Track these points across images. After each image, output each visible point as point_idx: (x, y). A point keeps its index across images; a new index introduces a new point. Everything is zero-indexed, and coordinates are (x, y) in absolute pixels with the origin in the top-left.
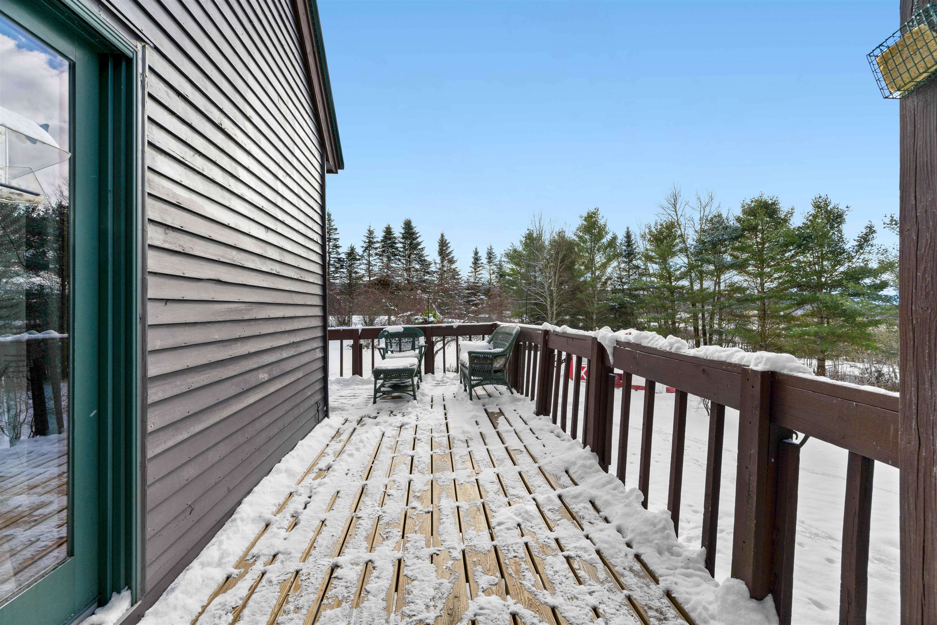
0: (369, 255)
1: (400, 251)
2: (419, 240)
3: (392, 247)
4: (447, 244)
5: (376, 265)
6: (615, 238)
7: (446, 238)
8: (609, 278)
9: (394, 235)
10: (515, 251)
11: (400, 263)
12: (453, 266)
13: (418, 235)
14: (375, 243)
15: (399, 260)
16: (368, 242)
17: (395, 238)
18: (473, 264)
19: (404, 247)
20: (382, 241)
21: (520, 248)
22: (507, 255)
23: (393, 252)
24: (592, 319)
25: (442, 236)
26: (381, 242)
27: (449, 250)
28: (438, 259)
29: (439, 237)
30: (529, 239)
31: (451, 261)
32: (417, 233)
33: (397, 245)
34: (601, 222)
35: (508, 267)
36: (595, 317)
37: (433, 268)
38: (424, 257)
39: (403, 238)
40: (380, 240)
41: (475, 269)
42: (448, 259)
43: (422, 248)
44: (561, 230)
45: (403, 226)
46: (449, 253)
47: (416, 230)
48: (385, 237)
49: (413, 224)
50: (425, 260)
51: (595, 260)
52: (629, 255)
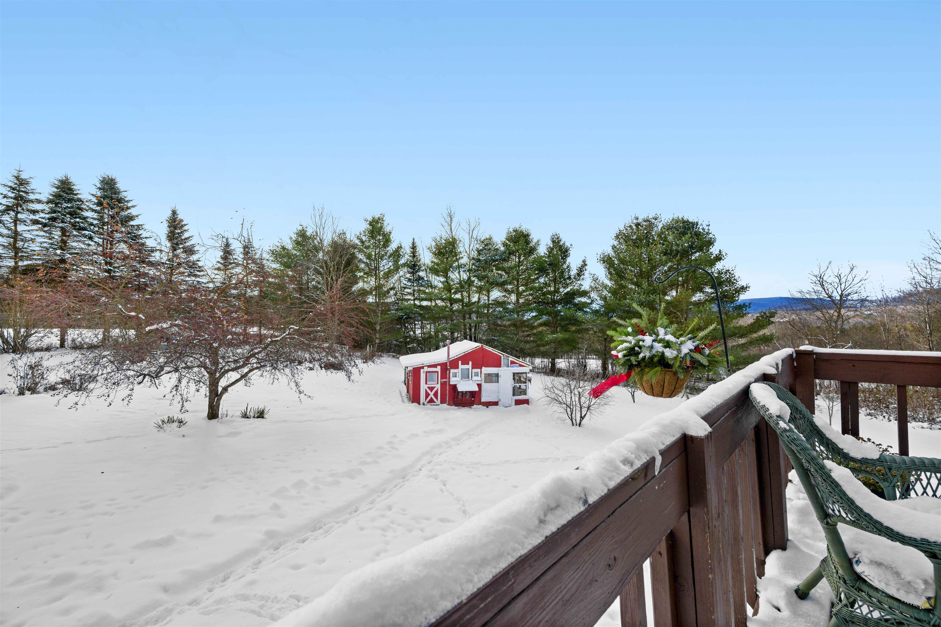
0: (16, 221)
1: (92, 224)
2: (133, 212)
3: (73, 214)
4: (183, 226)
5: (33, 240)
6: (400, 247)
7: (180, 217)
8: (393, 288)
9: (79, 196)
10: (284, 248)
11: (92, 243)
12: (194, 258)
13: (130, 205)
14: (32, 201)
15: (91, 238)
16: (15, 198)
17: (80, 200)
18: (222, 258)
19: (101, 219)
20: (49, 202)
21: (289, 245)
22: (273, 252)
23: (76, 222)
24: (375, 329)
25: (174, 213)
26: (47, 203)
27: (186, 235)
28: (166, 245)
29: (169, 214)
30: (300, 236)
31: (190, 251)
32: (128, 201)
33: (85, 214)
34: (387, 229)
35: (272, 266)
36: (378, 328)
37: (156, 257)
38: (141, 238)
39: (100, 204)
40: (45, 200)
41: (225, 266)
42: (183, 248)
43: (138, 226)
44: (341, 232)
45: (99, 185)
46: (186, 239)
47: (127, 195)
48: (57, 196)
49: (121, 185)
50: (143, 244)
51: (379, 267)
52: (415, 265)
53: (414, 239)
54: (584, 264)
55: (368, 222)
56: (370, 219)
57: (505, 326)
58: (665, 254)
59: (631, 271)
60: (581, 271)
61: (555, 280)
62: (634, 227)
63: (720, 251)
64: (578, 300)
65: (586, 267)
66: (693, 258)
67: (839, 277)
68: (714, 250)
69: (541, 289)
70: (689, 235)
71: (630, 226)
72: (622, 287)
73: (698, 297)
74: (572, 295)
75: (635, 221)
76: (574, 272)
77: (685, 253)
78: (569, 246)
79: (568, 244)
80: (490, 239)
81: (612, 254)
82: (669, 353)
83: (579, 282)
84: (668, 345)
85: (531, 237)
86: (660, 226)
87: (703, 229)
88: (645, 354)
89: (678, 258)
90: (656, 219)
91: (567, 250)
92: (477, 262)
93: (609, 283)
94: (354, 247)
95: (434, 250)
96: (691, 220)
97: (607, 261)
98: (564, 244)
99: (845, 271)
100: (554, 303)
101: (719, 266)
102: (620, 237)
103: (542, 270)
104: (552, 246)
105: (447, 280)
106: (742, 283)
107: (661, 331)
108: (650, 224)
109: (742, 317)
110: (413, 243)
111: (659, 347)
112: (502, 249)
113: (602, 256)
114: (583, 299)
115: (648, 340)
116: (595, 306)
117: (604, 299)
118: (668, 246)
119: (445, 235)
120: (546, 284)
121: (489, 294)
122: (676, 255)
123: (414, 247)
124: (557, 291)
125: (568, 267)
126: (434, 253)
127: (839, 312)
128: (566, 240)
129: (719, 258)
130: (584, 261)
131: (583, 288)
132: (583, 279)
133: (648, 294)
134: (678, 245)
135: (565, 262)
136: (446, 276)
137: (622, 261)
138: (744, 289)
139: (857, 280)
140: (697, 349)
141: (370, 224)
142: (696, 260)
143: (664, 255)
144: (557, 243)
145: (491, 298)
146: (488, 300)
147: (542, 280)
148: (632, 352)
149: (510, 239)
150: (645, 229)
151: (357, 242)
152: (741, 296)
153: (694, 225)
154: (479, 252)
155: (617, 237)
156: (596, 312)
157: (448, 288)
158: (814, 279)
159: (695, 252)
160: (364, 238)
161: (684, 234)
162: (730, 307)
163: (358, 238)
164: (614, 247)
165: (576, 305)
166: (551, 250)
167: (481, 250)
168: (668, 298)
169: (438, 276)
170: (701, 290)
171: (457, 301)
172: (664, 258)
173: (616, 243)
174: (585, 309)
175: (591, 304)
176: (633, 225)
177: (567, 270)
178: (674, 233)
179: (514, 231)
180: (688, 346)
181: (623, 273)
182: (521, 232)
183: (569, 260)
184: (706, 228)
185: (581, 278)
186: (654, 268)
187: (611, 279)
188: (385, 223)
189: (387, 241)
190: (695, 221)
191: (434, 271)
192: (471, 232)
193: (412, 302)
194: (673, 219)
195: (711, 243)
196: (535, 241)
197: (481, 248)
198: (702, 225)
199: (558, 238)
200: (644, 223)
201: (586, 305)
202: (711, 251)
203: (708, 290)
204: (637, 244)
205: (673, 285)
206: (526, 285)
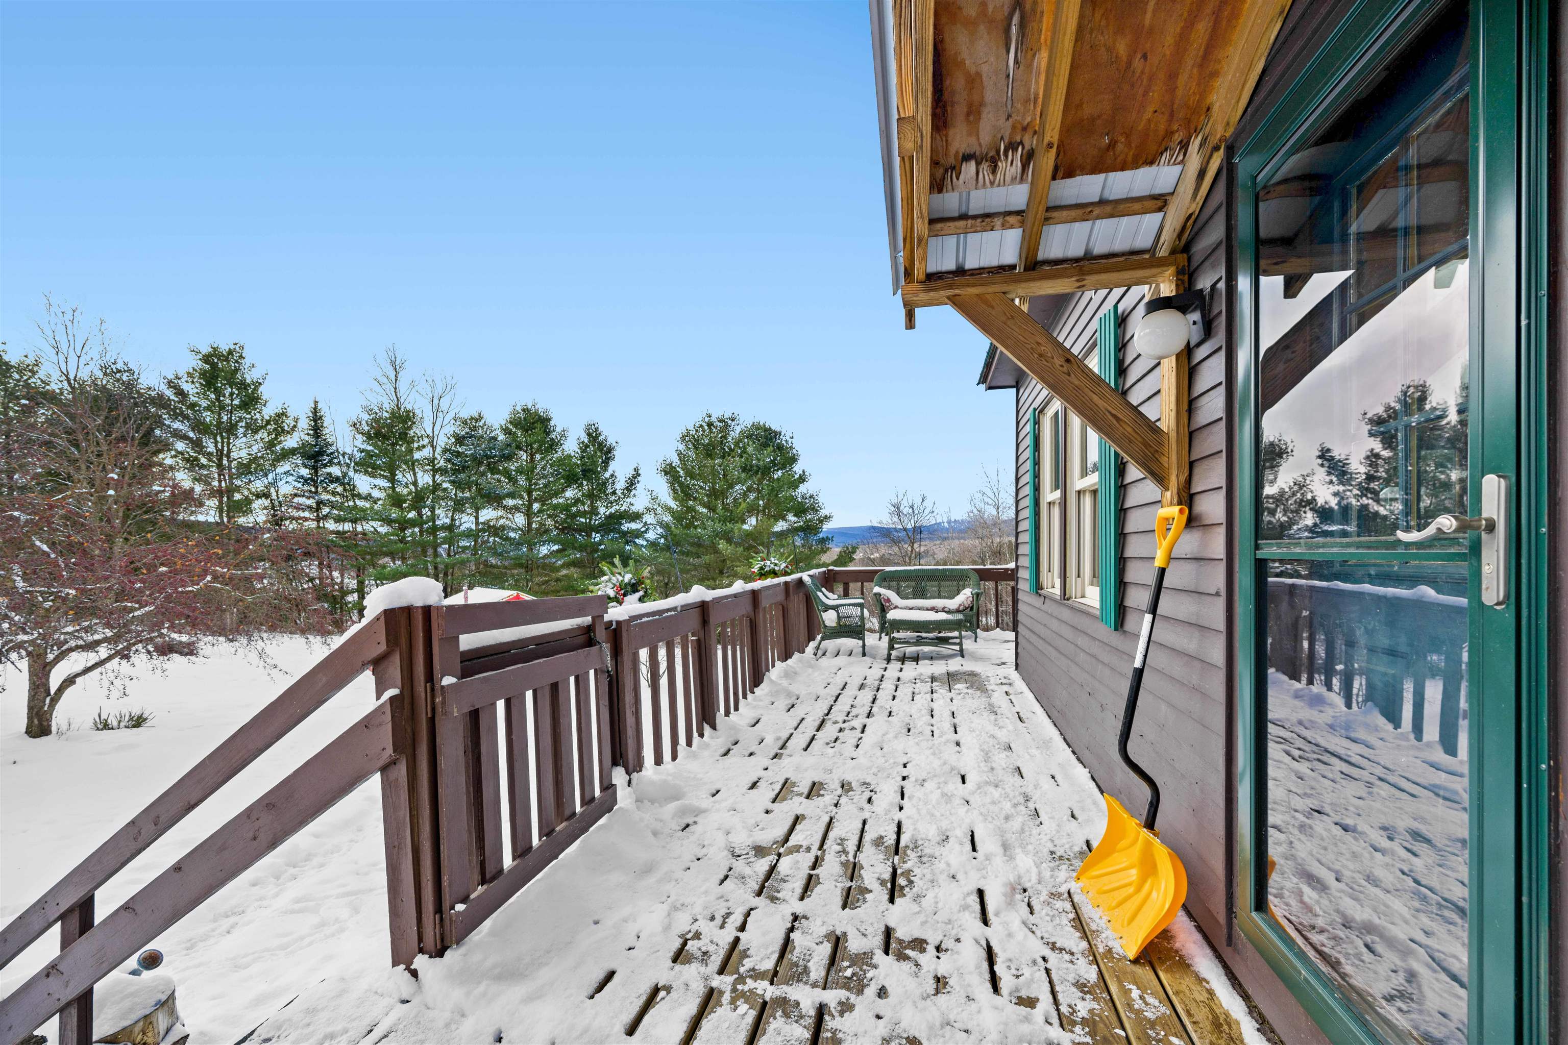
6: (282, 414)
34: (251, 375)
44: (121, 366)
51: (229, 451)
52: (321, 453)
53: (316, 402)
54: (637, 474)
55: (200, 356)
56: (206, 350)
57: (506, 568)
58: (744, 469)
59: (702, 488)
60: (631, 484)
61: (591, 496)
62: (706, 427)
63: (804, 471)
64: (626, 526)
65: (639, 478)
66: (776, 477)
67: (912, 507)
68: (798, 468)
69: (566, 508)
70: (772, 448)
71: (701, 426)
72: (690, 509)
73: (780, 526)
74: (615, 519)
75: (707, 419)
76: (620, 485)
77: (766, 471)
78: (614, 444)
79: (611, 441)
80: (480, 418)
81: (676, 461)
82: (777, 568)
83: (628, 500)
84: (776, 565)
85: (552, 423)
86: (738, 429)
87: (786, 441)
88: (767, 569)
89: (759, 476)
90: (733, 420)
91: (610, 450)
92: (457, 457)
93: (673, 504)
94: (160, 401)
95: (366, 428)
96: (773, 428)
97: (669, 471)
98: (606, 440)
99: (917, 502)
100: (588, 529)
101: (802, 488)
102: (687, 439)
103: (571, 479)
104: (586, 441)
105: (393, 485)
106: (824, 512)
107: (773, 560)
108: (726, 424)
109: (825, 552)
110: (315, 411)
111: (772, 566)
112: (501, 437)
113: (663, 466)
114: (634, 526)
115: (768, 563)
116: (651, 535)
117: (666, 526)
118: (747, 459)
119: (388, 405)
120: (577, 501)
121: (477, 513)
122: (757, 472)
123: (316, 419)
124: (594, 511)
125: (612, 476)
126: (369, 437)
127: (912, 547)
128: (609, 435)
129: (802, 479)
130: (636, 470)
131: (634, 509)
132: (634, 496)
133: (724, 522)
134: (759, 460)
135: (605, 468)
136: (392, 479)
137: (690, 474)
138: (827, 518)
139: (927, 511)
140: (787, 567)
141: (206, 359)
142: (778, 479)
143: (743, 471)
144: (593, 435)
145: (481, 520)
146: (477, 523)
147: (570, 493)
148: (761, 568)
149: (515, 422)
150: (721, 432)
151: (169, 393)
152: (824, 526)
153: (777, 434)
154: (460, 440)
155: (683, 438)
156: (653, 545)
157: (397, 501)
158: (893, 509)
159: (777, 470)
160: (186, 387)
161: (765, 445)
162: (813, 539)
163: (170, 384)
164: (680, 454)
165: (624, 534)
166: (584, 448)
167: (463, 437)
168: (746, 527)
169: (373, 476)
170: (784, 518)
171: (412, 523)
172: (743, 475)
173: (682, 447)
174: (637, 541)
175: (646, 532)
176: (704, 424)
177: (610, 481)
178: (754, 443)
179: (524, 410)
180: (783, 565)
181: (691, 489)
182: (536, 413)
183: (613, 466)
184: (790, 441)
185: (632, 493)
186: (731, 486)
187: (675, 499)
188: (246, 362)
189: (251, 400)
190: (778, 429)
191: (367, 465)
192: (436, 401)
193: (313, 525)
194: (753, 425)
195: (793, 460)
196: (559, 429)
197: (463, 433)
198: (785, 435)
199: (596, 429)
200: (719, 424)
201: (638, 534)
202: (794, 469)
203: (791, 517)
204: (709, 451)
205: (753, 509)
206: (542, 500)
